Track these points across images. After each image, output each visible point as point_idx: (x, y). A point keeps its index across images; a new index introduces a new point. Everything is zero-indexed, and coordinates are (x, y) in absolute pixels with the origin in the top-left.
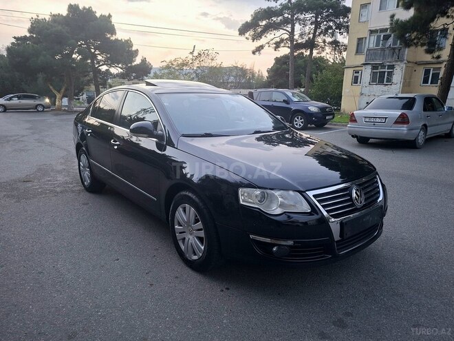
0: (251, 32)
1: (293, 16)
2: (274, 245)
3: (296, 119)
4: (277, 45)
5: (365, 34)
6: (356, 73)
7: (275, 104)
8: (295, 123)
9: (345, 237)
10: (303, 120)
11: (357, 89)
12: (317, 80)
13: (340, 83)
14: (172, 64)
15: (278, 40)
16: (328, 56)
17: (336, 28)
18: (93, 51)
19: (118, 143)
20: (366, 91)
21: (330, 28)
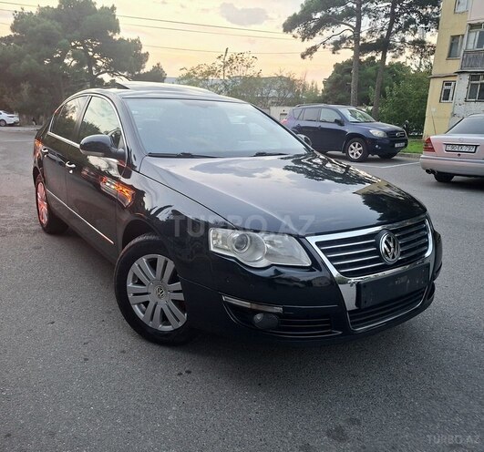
0: (301, 28)
1: (359, 6)
2: (258, 312)
3: (352, 146)
4: (337, 47)
5: (463, 30)
6: (446, 85)
7: (324, 125)
8: (350, 152)
9: (363, 305)
10: (361, 148)
11: (447, 107)
12: (391, 95)
13: (423, 100)
14: (195, 73)
15: (338, 38)
16: (409, 63)
17: (421, 22)
18: (91, 54)
19: (73, 166)
20: (459, 110)
21: (413, 21)
